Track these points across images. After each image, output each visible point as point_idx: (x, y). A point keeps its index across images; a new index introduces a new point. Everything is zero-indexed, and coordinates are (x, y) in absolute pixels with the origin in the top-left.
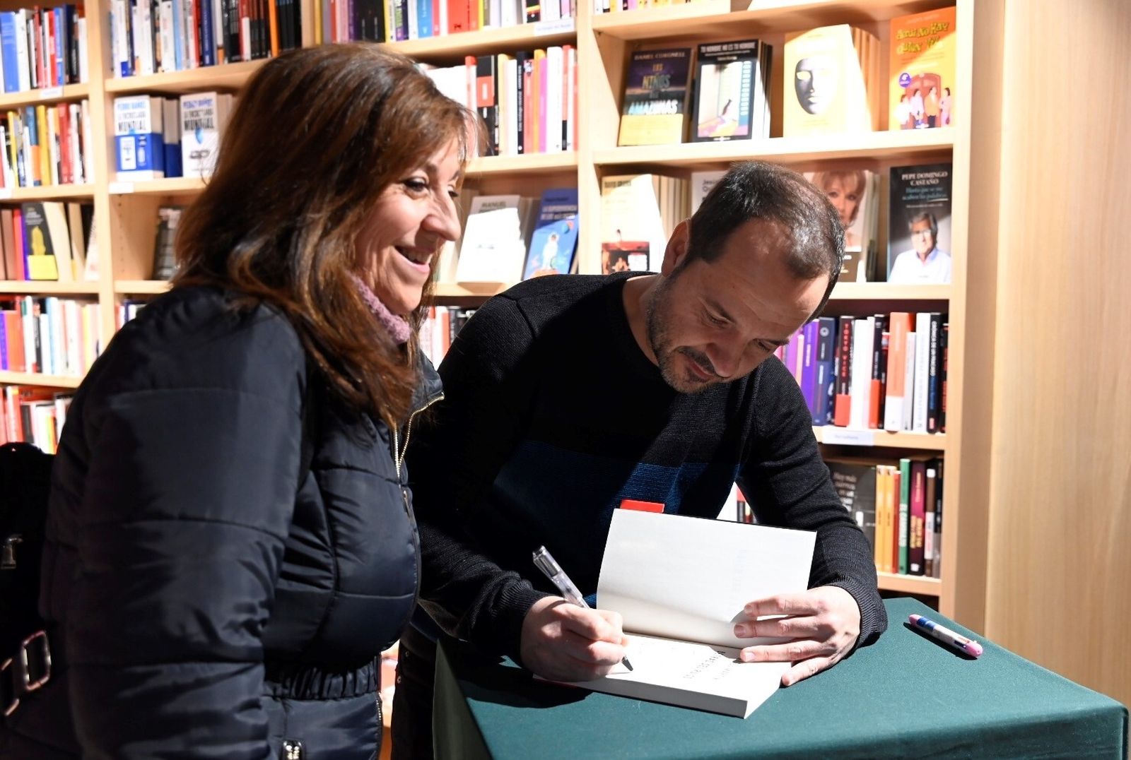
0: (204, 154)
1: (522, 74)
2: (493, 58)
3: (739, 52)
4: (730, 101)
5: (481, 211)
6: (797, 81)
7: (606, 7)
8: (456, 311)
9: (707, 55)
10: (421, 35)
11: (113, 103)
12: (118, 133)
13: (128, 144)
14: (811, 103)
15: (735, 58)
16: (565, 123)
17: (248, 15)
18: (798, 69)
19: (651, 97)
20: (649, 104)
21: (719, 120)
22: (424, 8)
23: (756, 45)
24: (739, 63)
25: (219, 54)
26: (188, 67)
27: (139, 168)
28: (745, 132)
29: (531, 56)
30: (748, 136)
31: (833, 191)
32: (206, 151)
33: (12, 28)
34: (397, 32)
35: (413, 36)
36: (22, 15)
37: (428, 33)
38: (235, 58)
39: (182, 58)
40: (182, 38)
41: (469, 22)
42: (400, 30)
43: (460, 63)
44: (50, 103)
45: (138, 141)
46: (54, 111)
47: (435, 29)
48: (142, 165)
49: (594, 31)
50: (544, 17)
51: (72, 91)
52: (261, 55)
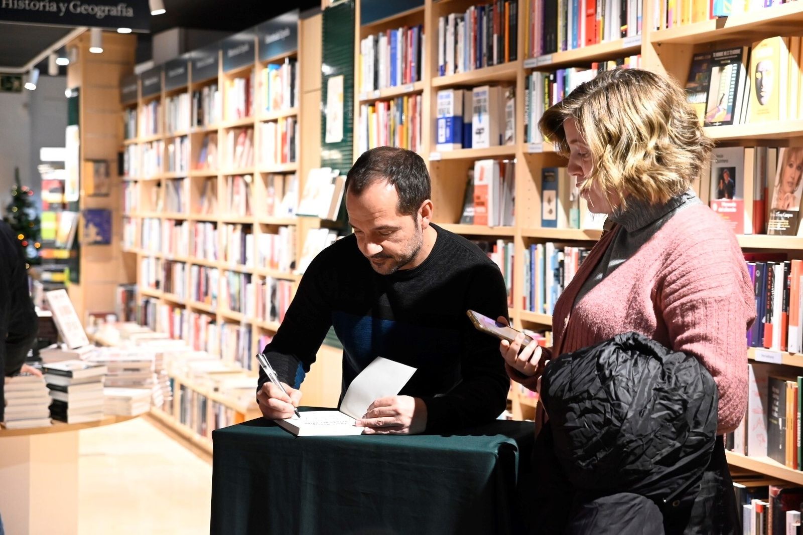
0: (482, 131)
2: (605, 63)
3: (731, 57)
4: (724, 95)
6: (756, 79)
7: (658, 26)
8: (582, 251)
9: (716, 59)
10: (574, 47)
11: (436, 94)
12: (439, 116)
13: (442, 123)
14: (762, 97)
15: (729, 62)
17: (497, 33)
18: (757, 72)
19: (698, 89)
20: (696, 95)
21: (717, 109)
22: (575, 28)
23: (742, 52)
24: (731, 65)
25: (485, 59)
26: (470, 69)
27: (447, 142)
28: (729, 119)
29: (623, 62)
30: (730, 123)
31: (791, 163)
32: (483, 129)
33: (396, 41)
34: (563, 45)
35: (570, 47)
36: (400, 32)
37: (576, 46)
38: (490, 63)
39: (467, 62)
40: (468, 48)
41: (595, 37)
42: (564, 43)
43: (589, 67)
44: (409, 95)
45: (447, 122)
46: (411, 100)
47: (579, 43)
48: (448, 139)
49: (653, 44)
50: (629, 34)
51: (417, 86)
52: (501, 60)
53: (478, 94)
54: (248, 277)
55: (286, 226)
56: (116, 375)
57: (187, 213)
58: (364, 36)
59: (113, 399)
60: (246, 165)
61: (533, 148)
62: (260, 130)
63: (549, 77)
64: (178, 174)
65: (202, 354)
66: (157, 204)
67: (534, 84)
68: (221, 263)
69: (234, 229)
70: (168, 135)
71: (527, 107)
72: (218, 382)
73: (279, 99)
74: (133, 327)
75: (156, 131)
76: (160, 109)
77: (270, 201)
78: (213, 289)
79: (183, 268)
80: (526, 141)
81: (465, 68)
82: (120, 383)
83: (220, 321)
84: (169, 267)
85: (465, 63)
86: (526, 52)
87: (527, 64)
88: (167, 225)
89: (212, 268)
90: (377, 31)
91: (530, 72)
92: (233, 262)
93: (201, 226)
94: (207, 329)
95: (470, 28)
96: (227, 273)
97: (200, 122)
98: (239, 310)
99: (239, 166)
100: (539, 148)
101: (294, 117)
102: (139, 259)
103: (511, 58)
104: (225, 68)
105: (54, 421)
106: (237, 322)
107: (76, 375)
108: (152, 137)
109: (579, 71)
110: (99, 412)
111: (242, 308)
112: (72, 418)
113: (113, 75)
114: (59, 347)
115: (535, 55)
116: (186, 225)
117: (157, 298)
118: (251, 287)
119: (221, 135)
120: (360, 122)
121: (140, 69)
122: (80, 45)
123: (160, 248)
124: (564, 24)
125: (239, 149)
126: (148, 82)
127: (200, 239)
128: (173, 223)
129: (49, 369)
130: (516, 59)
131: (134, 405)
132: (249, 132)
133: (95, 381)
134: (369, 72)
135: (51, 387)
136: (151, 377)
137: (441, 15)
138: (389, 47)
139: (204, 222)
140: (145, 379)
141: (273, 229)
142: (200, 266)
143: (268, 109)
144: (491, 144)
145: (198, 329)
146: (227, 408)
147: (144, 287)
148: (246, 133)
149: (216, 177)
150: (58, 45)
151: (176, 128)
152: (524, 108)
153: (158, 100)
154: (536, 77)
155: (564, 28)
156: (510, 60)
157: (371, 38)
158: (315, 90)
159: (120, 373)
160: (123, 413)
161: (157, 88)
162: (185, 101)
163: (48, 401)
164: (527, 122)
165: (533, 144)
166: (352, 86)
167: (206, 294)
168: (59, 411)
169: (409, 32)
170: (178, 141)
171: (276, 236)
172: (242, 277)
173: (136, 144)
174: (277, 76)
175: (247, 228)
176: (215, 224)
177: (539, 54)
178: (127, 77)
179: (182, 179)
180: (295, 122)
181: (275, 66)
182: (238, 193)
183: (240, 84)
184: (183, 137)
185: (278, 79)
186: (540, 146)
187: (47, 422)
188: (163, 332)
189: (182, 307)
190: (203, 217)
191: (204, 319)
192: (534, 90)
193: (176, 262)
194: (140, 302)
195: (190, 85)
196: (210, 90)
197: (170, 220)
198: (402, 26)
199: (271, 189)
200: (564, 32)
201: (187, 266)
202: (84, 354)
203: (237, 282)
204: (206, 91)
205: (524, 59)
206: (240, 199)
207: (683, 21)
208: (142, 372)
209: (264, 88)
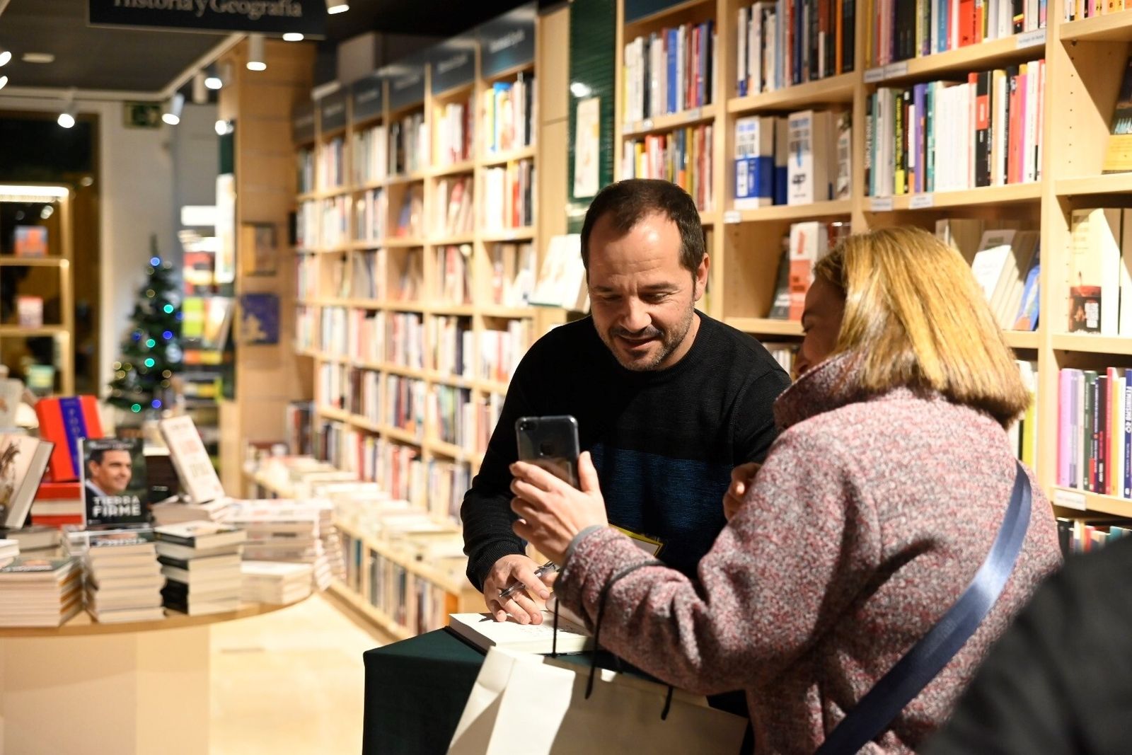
0: (802, 179)
1: (1009, 91)
2: (989, 73)
5: (987, 248)
7: (1072, 14)
10: (940, 49)
11: (735, 124)
12: (738, 157)
13: (743, 166)
16: (1037, 147)
17: (824, 30)
22: (943, 19)
25: (806, 71)
26: (784, 85)
27: (750, 195)
29: (1016, 72)
32: (803, 176)
33: (675, 45)
34: (924, 46)
35: (934, 50)
36: (681, 32)
37: (944, 47)
38: (814, 75)
39: (780, 76)
40: (781, 54)
41: (974, 34)
42: (926, 43)
43: (965, 80)
44: (695, 125)
45: (749, 165)
46: (697, 133)
47: (949, 43)
48: (751, 192)
49: (1063, 42)
50: (1026, 28)
51: (707, 112)
52: (830, 72)
53: (796, 123)
54: (466, 393)
55: (519, 319)
56: (261, 543)
57: (382, 300)
58: (629, 39)
59: (255, 578)
60: (464, 229)
61: (878, 205)
62: (483, 178)
63: (902, 96)
64: (369, 243)
65: (402, 504)
66: (341, 286)
67: (880, 106)
68: (429, 373)
69: (447, 324)
70: (356, 187)
71: (869, 143)
72: (421, 547)
73: (509, 134)
74: (307, 463)
75: (340, 181)
76: (346, 150)
77: (496, 282)
78: (419, 409)
79: (377, 380)
80: (867, 194)
81: (777, 84)
82: (267, 554)
83: (427, 456)
84: (358, 377)
85: (776, 78)
86: (868, 57)
87: (869, 77)
88: (355, 317)
89: (416, 379)
90: (648, 31)
91: (873, 88)
92: (445, 372)
93: (401, 319)
94: (409, 468)
95: (784, 23)
96: (438, 388)
97: (400, 168)
98: (454, 442)
99: (454, 233)
100: (887, 205)
101: (530, 159)
102: (317, 365)
103: (846, 67)
104: (435, 90)
105: (169, 612)
106: (450, 459)
107: (200, 544)
108: (335, 190)
109: (948, 86)
110: (235, 598)
111: (458, 438)
112: (195, 608)
113: (281, 101)
114: (181, 501)
115: (882, 63)
116: (380, 318)
117: (341, 421)
118: (470, 409)
119: (428, 187)
120: (623, 166)
121: (319, 93)
122: (237, 59)
123: (346, 350)
124: (926, 15)
125: (454, 207)
126: (330, 111)
127: (400, 337)
128: (363, 314)
129: (162, 534)
130: (852, 69)
131: (287, 588)
132: (468, 182)
133: (227, 552)
134: (637, 91)
135: (165, 561)
136: (312, 546)
137: (741, 5)
138: (665, 55)
139: (405, 313)
140: (303, 549)
141: (501, 324)
142: (400, 377)
143: (493, 148)
144: (817, 198)
145: (397, 468)
146: (435, 586)
147: (324, 405)
148: (463, 183)
149: (420, 248)
150: (206, 60)
151: (366, 176)
152: (865, 143)
153: (342, 137)
154: (883, 95)
155: (926, 21)
156: (844, 71)
157: (639, 42)
158: (559, 120)
159: (267, 539)
160: (270, 600)
161: (341, 120)
162: (379, 137)
163: (160, 581)
164: (868, 165)
165: (878, 197)
166: (612, 113)
167: (408, 417)
168: (175, 597)
169: (695, 32)
170: (370, 195)
171: (505, 335)
172: (458, 394)
173: (313, 200)
174: (507, 99)
175: (464, 323)
176: (420, 316)
177: (887, 61)
178: (302, 103)
179: (373, 251)
180: (531, 168)
181: (504, 86)
182: (452, 271)
183: (454, 111)
184: (377, 190)
185: (508, 104)
186: (889, 201)
187: (158, 613)
188: (349, 470)
189: (376, 435)
190: (405, 304)
191: (406, 453)
192: (880, 116)
193: (366, 370)
194: (319, 426)
195: (386, 114)
196: (413, 122)
197: (359, 309)
198: (684, 23)
199: (498, 266)
200: (926, 27)
201: (383, 377)
202: (215, 511)
203: (450, 399)
204: (408, 122)
205: (864, 68)
206: (455, 279)
207: (1111, 5)
208: (300, 538)
209: (488, 118)
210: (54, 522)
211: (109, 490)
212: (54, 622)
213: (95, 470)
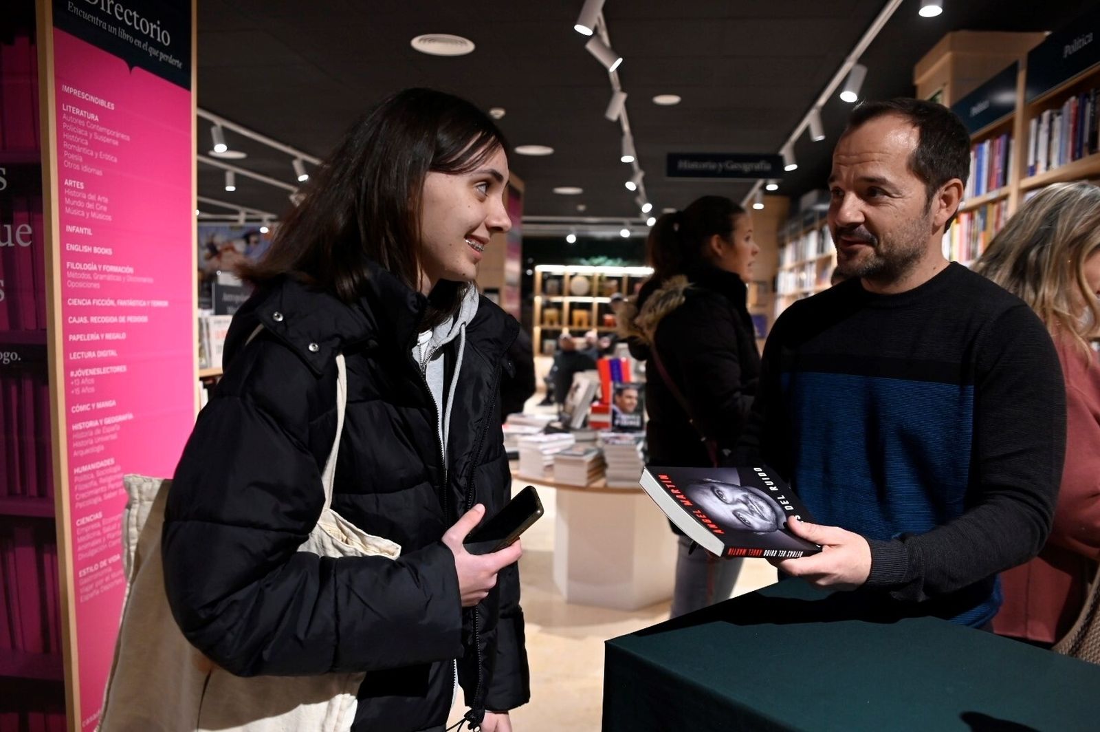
25: (1085, 149)
26: (1066, 162)
33: (983, 152)
36: (986, 146)
38: (1094, 151)
39: (1063, 157)
40: (1064, 142)
44: (993, 202)
46: (996, 207)
51: (1003, 191)
70: (802, 262)
75: (795, 261)
76: (798, 245)
81: (1060, 162)
85: (1060, 158)
95: (1068, 120)
108: (793, 265)
137: (1033, 117)
151: (807, 256)
153: (797, 239)
161: (797, 231)
162: (813, 236)
169: (997, 142)
170: (808, 266)
173: (784, 270)
184: (811, 263)
198: (989, 138)
210: (598, 426)
211: (624, 411)
212: (583, 483)
213: (618, 399)
